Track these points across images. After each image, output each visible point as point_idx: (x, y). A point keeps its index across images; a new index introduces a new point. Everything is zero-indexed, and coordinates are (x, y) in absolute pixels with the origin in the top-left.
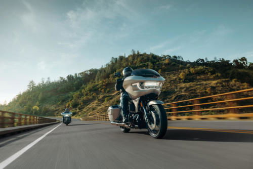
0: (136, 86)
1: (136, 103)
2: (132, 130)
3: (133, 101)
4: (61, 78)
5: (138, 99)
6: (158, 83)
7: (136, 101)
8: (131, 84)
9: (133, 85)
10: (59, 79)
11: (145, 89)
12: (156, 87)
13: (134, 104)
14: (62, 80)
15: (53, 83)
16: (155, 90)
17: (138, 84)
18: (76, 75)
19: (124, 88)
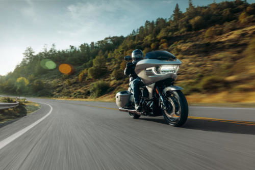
0: (151, 70)
1: (150, 90)
2: (142, 117)
3: (147, 87)
4: (72, 47)
5: (153, 85)
6: (175, 67)
7: (150, 87)
8: (146, 69)
9: (147, 69)
10: (69, 48)
11: (161, 74)
12: (172, 71)
13: (147, 91)
14: (73, 50)
15: (59, 52)
16: (171, 75)
17: (153, 69)
18: (93, 43)
19: (136, 73)
